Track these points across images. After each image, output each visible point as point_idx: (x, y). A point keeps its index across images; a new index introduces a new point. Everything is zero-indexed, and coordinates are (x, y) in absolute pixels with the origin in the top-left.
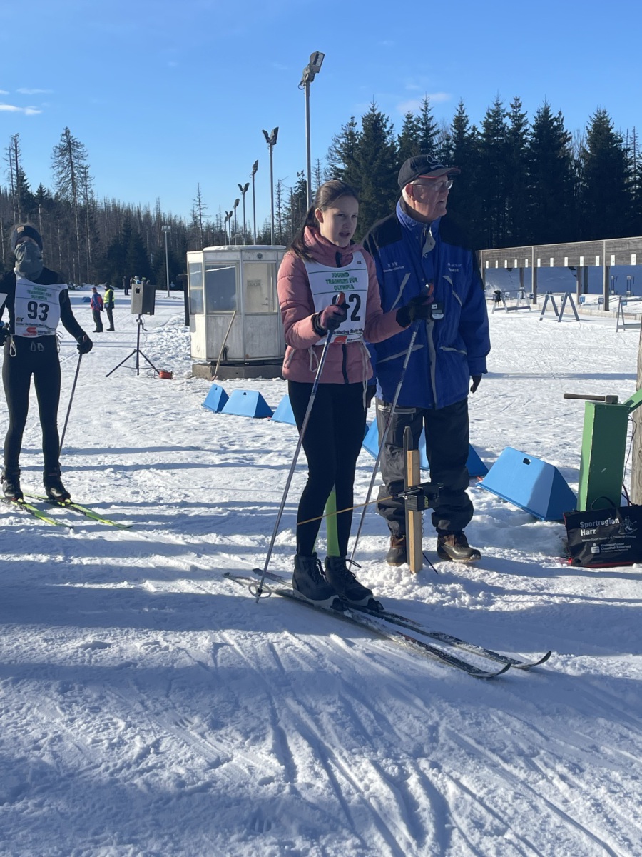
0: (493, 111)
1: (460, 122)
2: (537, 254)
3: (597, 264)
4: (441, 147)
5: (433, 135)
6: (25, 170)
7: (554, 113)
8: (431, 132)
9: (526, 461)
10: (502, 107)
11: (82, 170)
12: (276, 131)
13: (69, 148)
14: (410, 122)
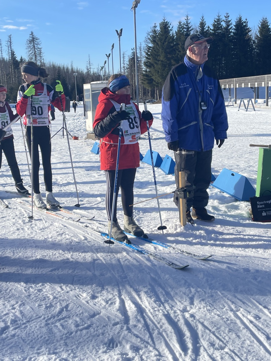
0: (217, 19)
1: (202, 25)
2: (237, 82)
3: (263, 86)
5: (191, 30)
6: (14, 50)
7: (243, 20)
8: (190, 29)
9: (233, 175)
10: (221, 17)
11: (39, 50)
12: (121, 30)
13: (33, 40)
14: (181, 25)
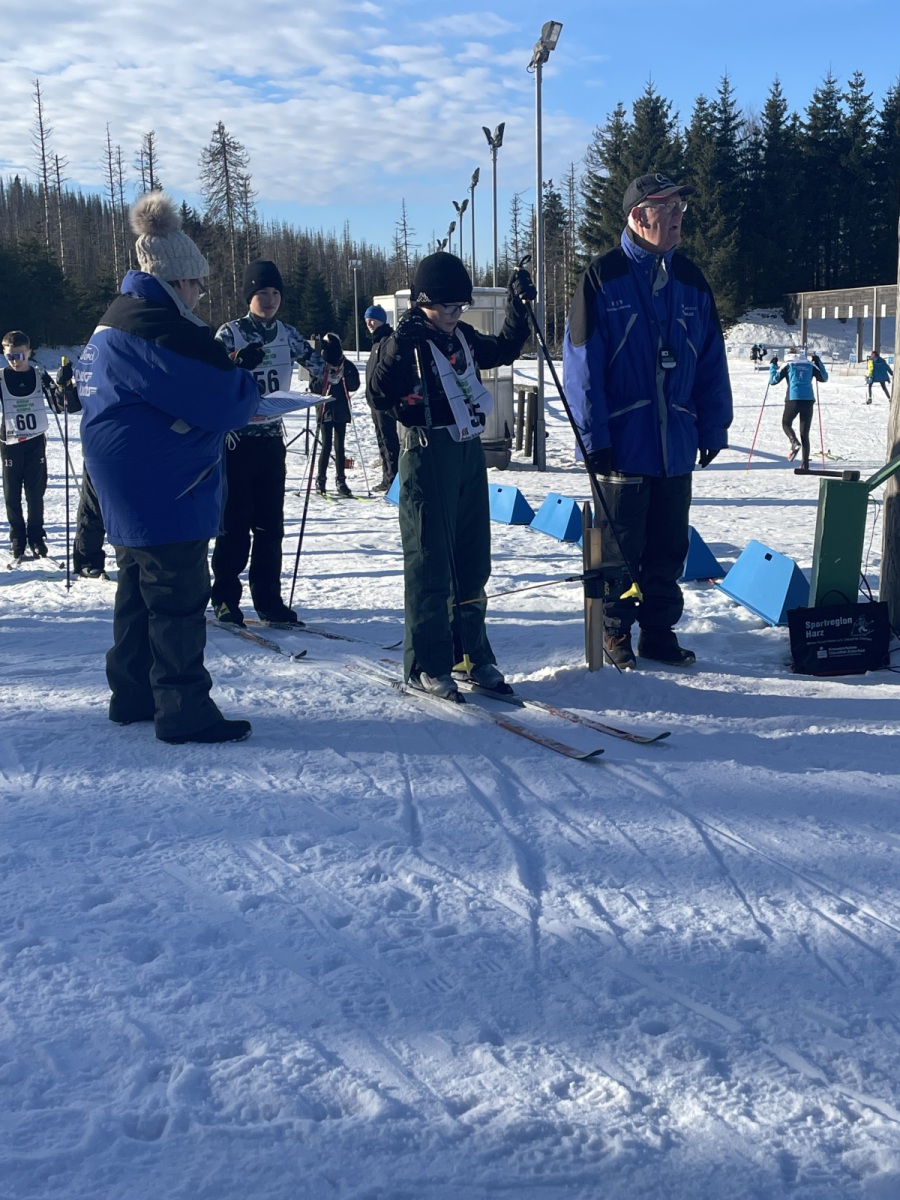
0: (824, 92)
1: (775, 109)
2: (881, 299)
4: (745, 145)
5: (735, 128)
8: (733, 124)
9: (768, 557)
10: (836, 86)
11: (241, 182)
12: (501, 128)
13: (223, 151)
14: (704, 109)
